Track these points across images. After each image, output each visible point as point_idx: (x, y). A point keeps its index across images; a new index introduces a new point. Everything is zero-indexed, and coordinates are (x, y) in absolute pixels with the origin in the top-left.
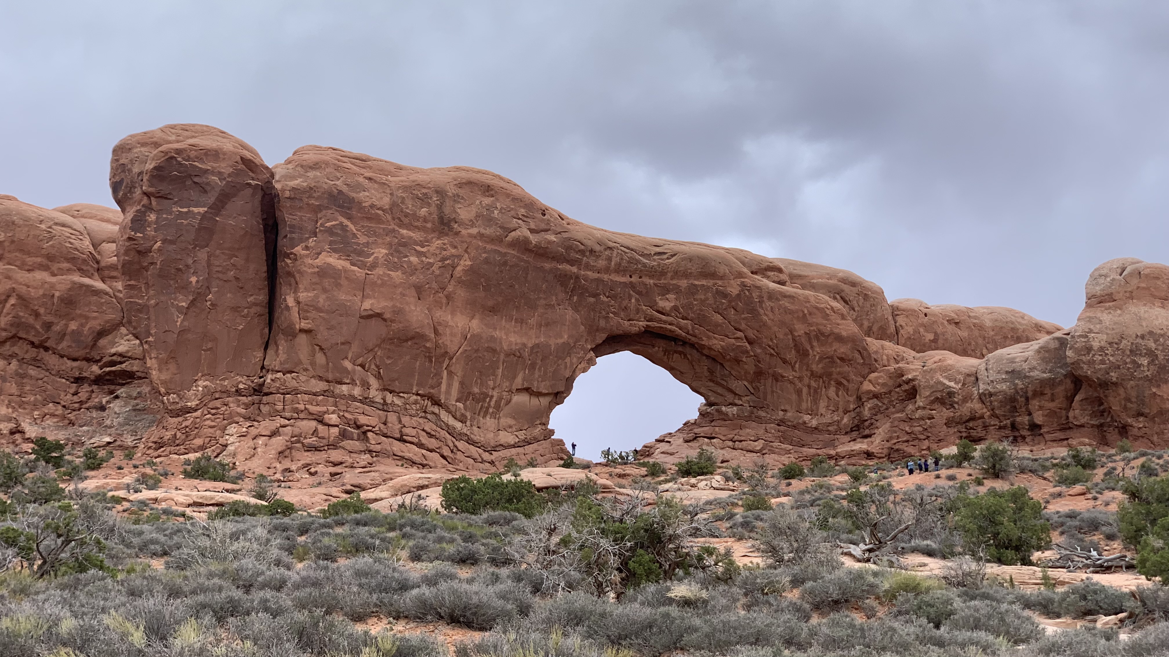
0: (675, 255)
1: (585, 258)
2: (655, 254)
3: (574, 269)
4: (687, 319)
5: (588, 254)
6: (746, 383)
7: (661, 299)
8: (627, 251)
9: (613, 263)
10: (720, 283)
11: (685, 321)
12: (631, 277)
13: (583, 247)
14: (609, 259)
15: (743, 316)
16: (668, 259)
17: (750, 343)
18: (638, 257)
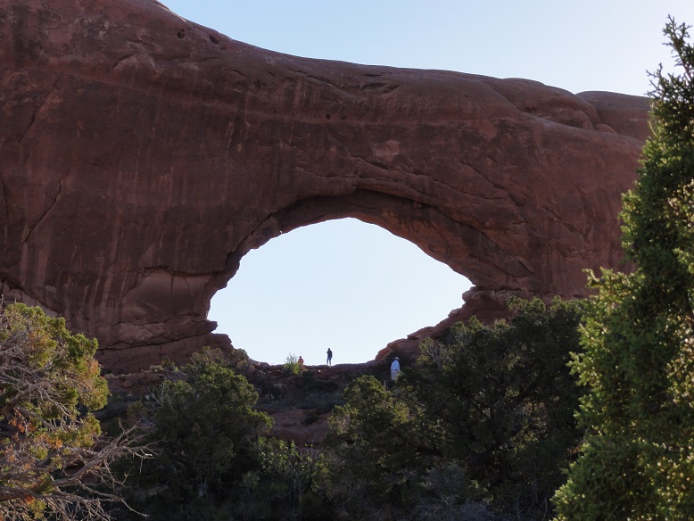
0: (395, 87)
1: (249, 93)
2: (364, 87)
3: (234, 108)
4: (422, 174)
5: (253, 86)
6: (522, 259)
7: (377, 147)
8: (319, 82)
9: (297, 100)
10: (469, 123)
11: (420, 176)
12: (328, 117)
13: (243, 78)
14: (291, 94)
15: (505, 168)
16: (385, 92)
17: (518, 204)
18: (336, 90)
